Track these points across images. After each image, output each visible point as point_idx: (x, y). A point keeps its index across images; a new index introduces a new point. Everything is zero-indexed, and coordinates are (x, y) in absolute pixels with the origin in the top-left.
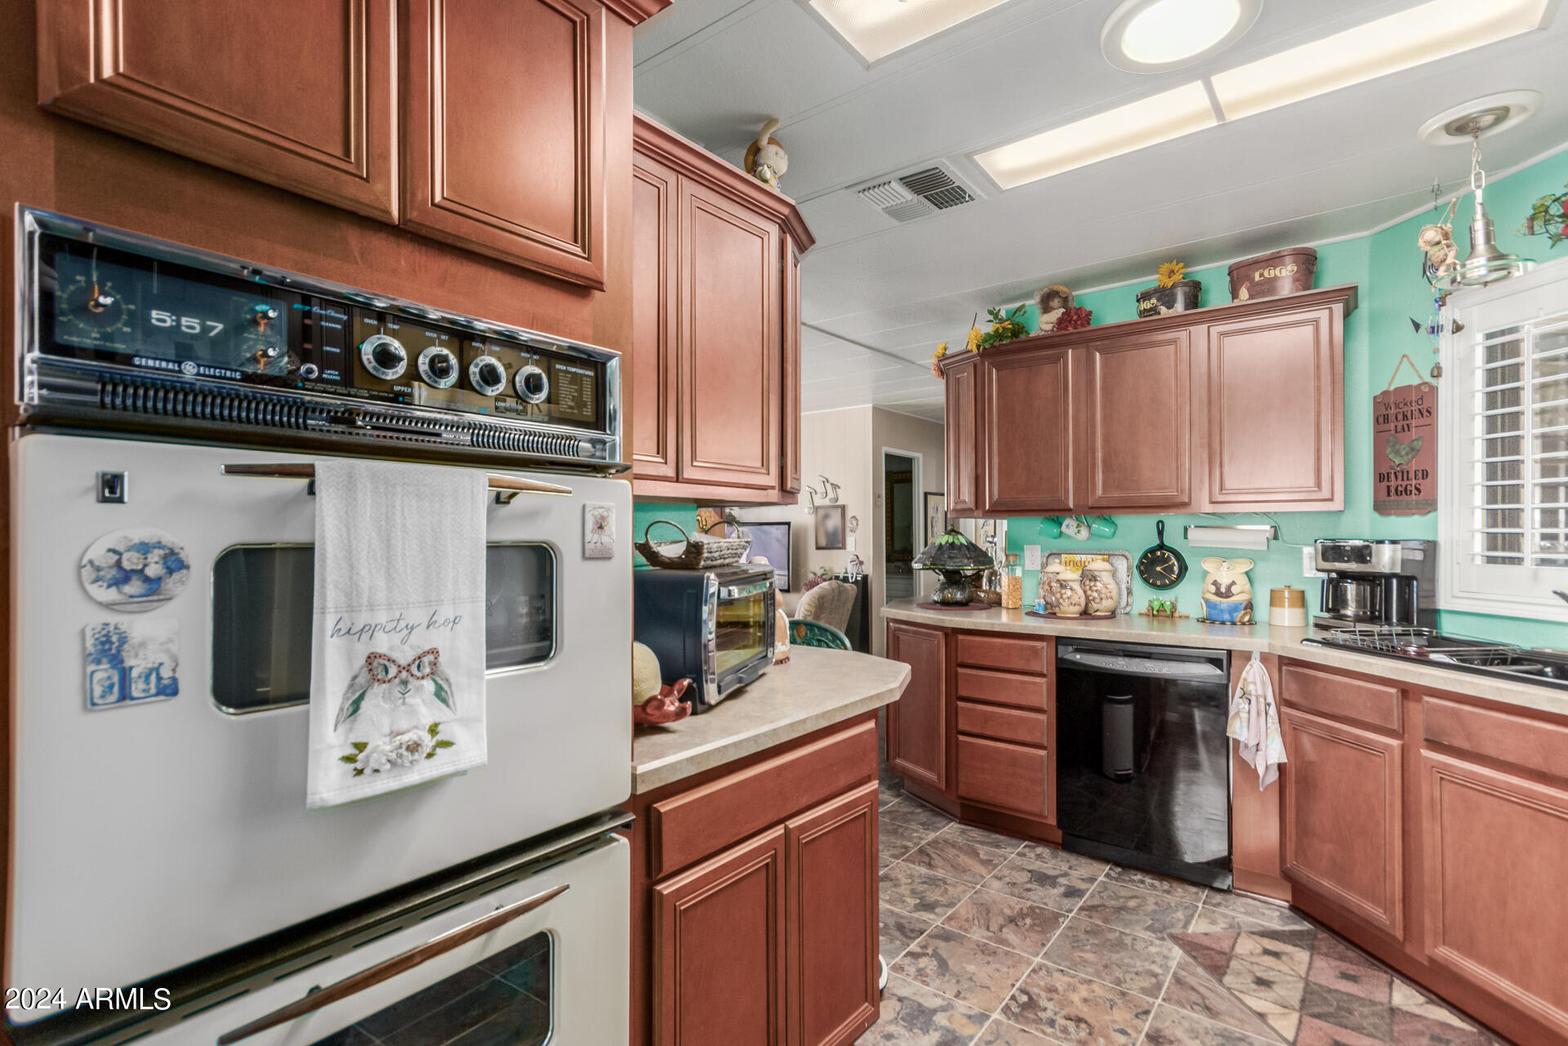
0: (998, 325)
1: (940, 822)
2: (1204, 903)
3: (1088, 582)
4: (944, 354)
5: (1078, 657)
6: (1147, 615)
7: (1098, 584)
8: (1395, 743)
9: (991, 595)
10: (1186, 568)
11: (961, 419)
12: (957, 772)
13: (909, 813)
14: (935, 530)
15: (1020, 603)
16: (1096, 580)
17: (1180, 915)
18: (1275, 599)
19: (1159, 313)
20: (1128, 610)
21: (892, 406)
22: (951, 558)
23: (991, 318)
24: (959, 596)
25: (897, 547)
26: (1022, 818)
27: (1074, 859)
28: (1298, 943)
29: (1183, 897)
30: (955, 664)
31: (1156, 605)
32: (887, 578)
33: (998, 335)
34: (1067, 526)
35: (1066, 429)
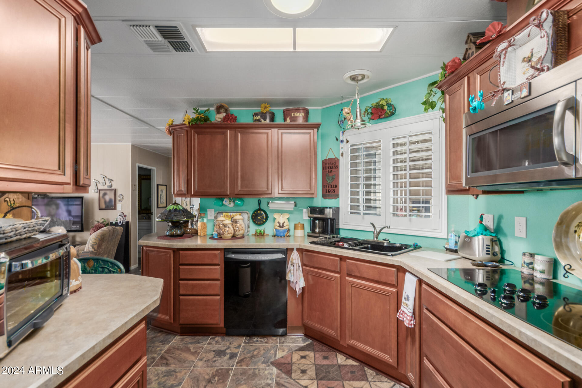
0: (198, 115)
1: (170, 338)
2: (279, 343)
3: (234, 224)
4: (172, 124)
5: (233, 256)
6: (254, 235)
7: (238, 224)
8: (338, 275)
9: (192, 230)
10: (268, 217)
11: (180, 154)
12: (179, 314)
13: (154, 337)
14: (162, 200)
15: (206, 233)
16: (237, 223)
17: (272, 352)
18: (296, 227)
19: (261, 122)
20: (248, 233)
21: (141, 146)
22: (176, 216)
23: (195, 112)
24: (179, 232)
25: (143, 208)
26: (209, 327)
27: (231, 339)
28: (310, 349)
29: (272, 343)
30: (178, 264)
31: (258, 231)
32: (138, 221)
33: (197, 119)
34: (225, 201)
35: (227, 163)
